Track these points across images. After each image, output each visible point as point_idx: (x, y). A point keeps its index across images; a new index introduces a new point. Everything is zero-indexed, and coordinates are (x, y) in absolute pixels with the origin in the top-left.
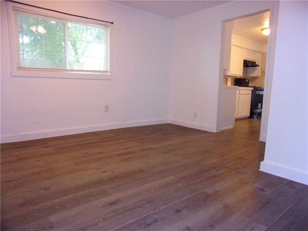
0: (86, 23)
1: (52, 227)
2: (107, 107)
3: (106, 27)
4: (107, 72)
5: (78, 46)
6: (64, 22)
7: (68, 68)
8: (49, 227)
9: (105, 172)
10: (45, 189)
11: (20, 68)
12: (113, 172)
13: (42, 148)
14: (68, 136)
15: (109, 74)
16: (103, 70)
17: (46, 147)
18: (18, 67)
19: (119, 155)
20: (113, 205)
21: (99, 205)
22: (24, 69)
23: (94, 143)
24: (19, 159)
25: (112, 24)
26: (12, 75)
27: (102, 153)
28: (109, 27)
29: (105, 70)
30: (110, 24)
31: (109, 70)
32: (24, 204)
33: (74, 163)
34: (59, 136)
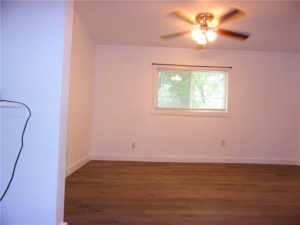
0: (207, 70)
1: (144, 216)
2: (223, 142)
3: (225, 72)
4: (225, 110)
5: (204, 89)
6: (190, 72)
7: (191, 108)
8: (142, 216)
9: (198, 194)
10: (151, 195)
11: (157, 109)
12: (205, 196)
13: (164, 168)
14: (186, 163)
15: (227, 112)
16: (222, 108)
17: (167, 168)
18: (156, 108)
19: (220, 185)
20: (190, 217)
21: (180, 214)
22: (159, 109)
23: (205, 171)
24: (146, 173)
25: (230, 69)
26: (152, 113)
27: (206, 180)
28: (228, 71)
29: (224, 108)
30: (229, 68)
31: (227, 109)
32: (135, 200)
33: (180, 183)
34: (180, 163)
